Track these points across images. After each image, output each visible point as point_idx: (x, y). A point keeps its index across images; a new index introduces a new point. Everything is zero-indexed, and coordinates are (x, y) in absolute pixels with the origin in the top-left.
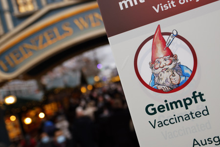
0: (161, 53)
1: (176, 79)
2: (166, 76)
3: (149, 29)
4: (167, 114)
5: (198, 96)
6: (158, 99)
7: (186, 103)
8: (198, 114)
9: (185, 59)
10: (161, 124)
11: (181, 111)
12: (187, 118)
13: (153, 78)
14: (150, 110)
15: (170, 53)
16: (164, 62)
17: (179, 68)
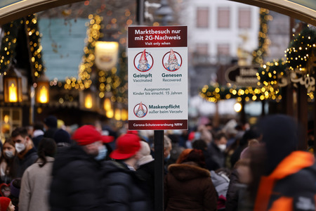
0: (143, 58)
1: (145, 68)
2: (143, 66)
3: (142, 49)
4: (140, 78)
5: (150, 75)
6: (138, 73)
7: (146, 76)
8: (149, 81)
9: (150, 62)
10: (137, 81)
11: (144, 78)
12: (145, 81)
13: (139, 65)
14: (135, 76)
15: (146, 59)
16: (143, 61)
17: (147, 65)
